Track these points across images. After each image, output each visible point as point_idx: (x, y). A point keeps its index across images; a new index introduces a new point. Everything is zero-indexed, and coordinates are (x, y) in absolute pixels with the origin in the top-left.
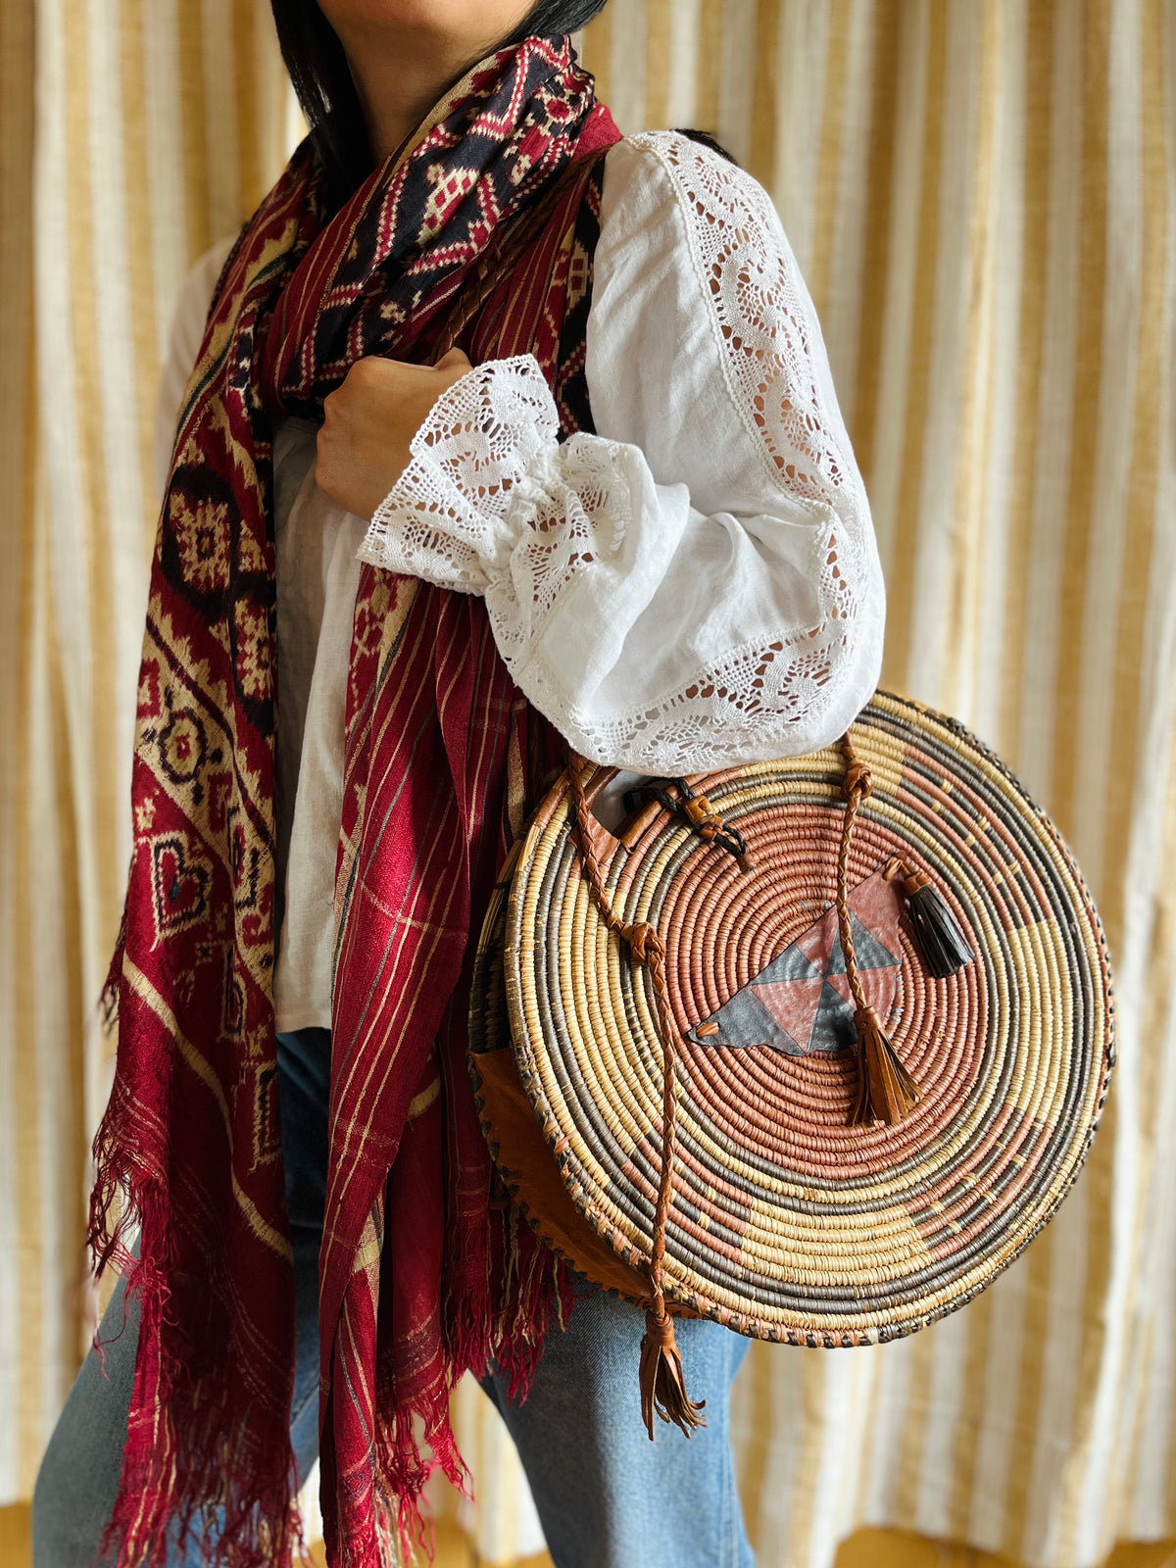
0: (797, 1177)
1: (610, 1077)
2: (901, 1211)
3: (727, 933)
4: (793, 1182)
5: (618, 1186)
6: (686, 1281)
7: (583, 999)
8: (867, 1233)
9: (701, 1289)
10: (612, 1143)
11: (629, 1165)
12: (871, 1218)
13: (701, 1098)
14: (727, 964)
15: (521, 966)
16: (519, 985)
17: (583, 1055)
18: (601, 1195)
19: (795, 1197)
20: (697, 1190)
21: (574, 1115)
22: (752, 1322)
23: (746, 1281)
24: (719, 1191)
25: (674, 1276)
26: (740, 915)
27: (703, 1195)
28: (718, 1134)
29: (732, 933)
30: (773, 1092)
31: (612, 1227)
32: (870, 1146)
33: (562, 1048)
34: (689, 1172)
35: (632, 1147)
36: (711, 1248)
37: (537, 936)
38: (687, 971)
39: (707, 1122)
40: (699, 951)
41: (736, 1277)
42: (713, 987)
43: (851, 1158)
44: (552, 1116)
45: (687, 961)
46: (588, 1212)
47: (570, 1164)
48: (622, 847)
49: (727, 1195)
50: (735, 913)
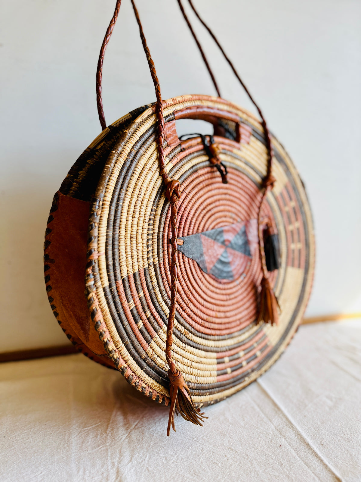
0: (185, 323)
1: (131, 238)
2: (215, 355)
3: (202, 207)
4: (182, 324)
5: (111, 290)
6: (119, 350)
7: (135, 196)
8: (199, 359)
9: (124, 356)
10: (118, 268)
11: (120, 282)
12: (203, 353)
13: (163, 269)
14: (197, 220)
15: (116, 163)
16: (111, 170)
17: (124, 220)
18: (101, 290)
19: (180, 331)
20: (143, 309)
21: (107, 246)
22: (138, 380)
23: (145, 360)
24: (152, 314)
25: (115, 344)
26: (210, 204)
27: (145, 312)
28: (163, 288)
30: (190, 282)
31: (98, 308)
32: (215, 323)
33: (116, 212)
34: (144, 299)
35: (125, 275)
36: (137, 338)
37: (129, 155)
39: (160, 280)
40: (189, 208)
41: (141, 357)
42: (187, 226)
43: (207, 324)
44: (96, 240)
46: (90, 295)
47: (94, 267)
48: (180, 145)
49: (154, 317)
50: (208, 202)
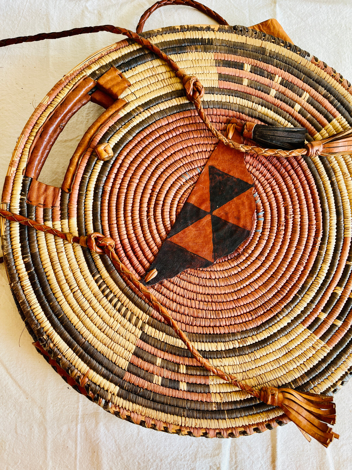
1: (100, 330)
2: (302, 329)
3: (145, 214)
4: (230, 340)
5: (125, 390)
7: (69, 292)
10: (113, 367)
11: (127, 375)
14: (151, 232)
15: (24, 291)
17: (79, 324)
18: (116, 399)
19: (234, 348)
20: (173, 371)
26: (150, 200)
29: (148, 212)
30: (201, 294)
35: (126, 365)
36: (192, 400)
37: (27, 269)
38: (128, 247)
40: (132, 231)
42: (147, 249)
43: (261, 312)
44: (72, 368)
45: (126, 241)
50: (146, 200)
